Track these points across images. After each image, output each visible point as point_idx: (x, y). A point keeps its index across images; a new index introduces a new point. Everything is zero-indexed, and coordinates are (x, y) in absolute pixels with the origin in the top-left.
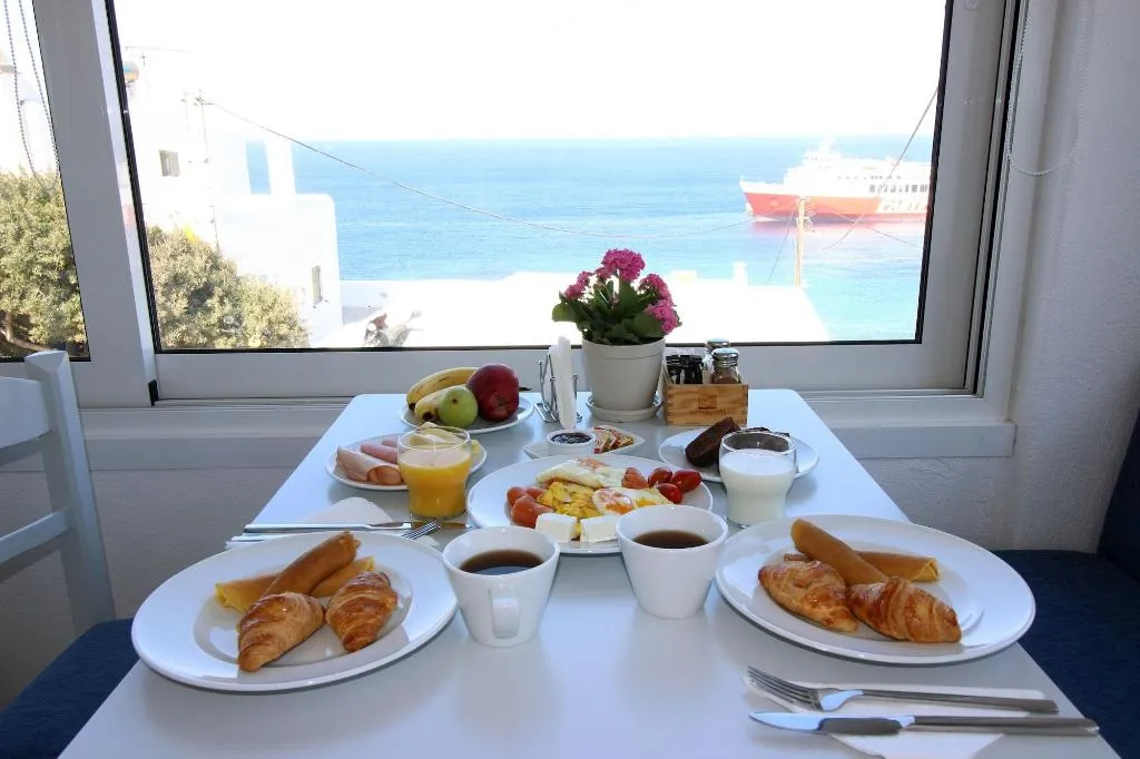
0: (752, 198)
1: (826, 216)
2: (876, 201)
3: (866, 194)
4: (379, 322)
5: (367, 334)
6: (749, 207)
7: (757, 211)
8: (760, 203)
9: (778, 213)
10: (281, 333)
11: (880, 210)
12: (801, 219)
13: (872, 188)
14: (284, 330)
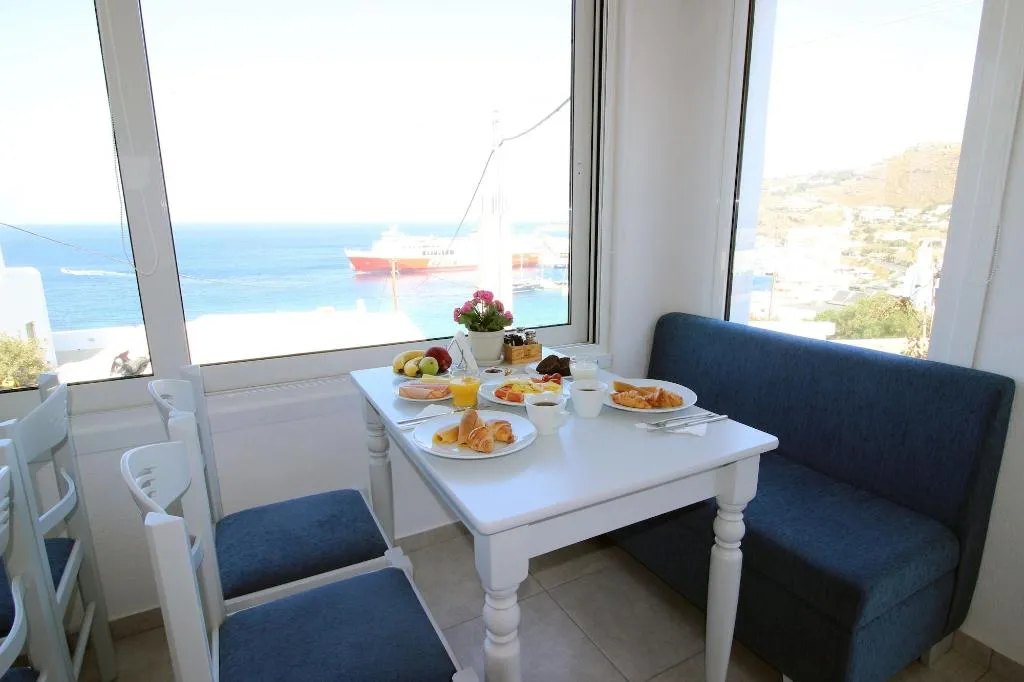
0: (353, 260)
1: (407, 270)
2: (427, 261)
3: (421, 256)
4: (124, 356)
5: (113, 367)
6: (351, 265)
7: (358, 268)
8: (359, 263)
9: (373, 269)
10: (31, 373)
11: (430, 265)
12: (393, 272)
13: (424, 253)
14: (33, 371)
